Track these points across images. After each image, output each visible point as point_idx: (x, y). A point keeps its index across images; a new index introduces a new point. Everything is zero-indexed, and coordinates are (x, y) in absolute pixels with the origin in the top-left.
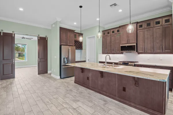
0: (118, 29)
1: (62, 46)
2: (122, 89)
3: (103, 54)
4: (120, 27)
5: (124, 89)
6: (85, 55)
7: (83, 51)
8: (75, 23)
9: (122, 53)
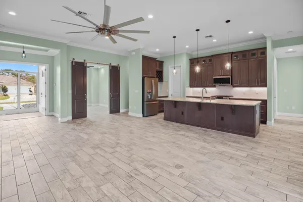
0: (210, 58)
1: (146, 78)
2: (220, 118)
3: (190, 87)
4: (212, 56)
5: (222, 119)
6: (168, 89)
7: (164, 83)
8: (157, 50)
9: (215, 86)
